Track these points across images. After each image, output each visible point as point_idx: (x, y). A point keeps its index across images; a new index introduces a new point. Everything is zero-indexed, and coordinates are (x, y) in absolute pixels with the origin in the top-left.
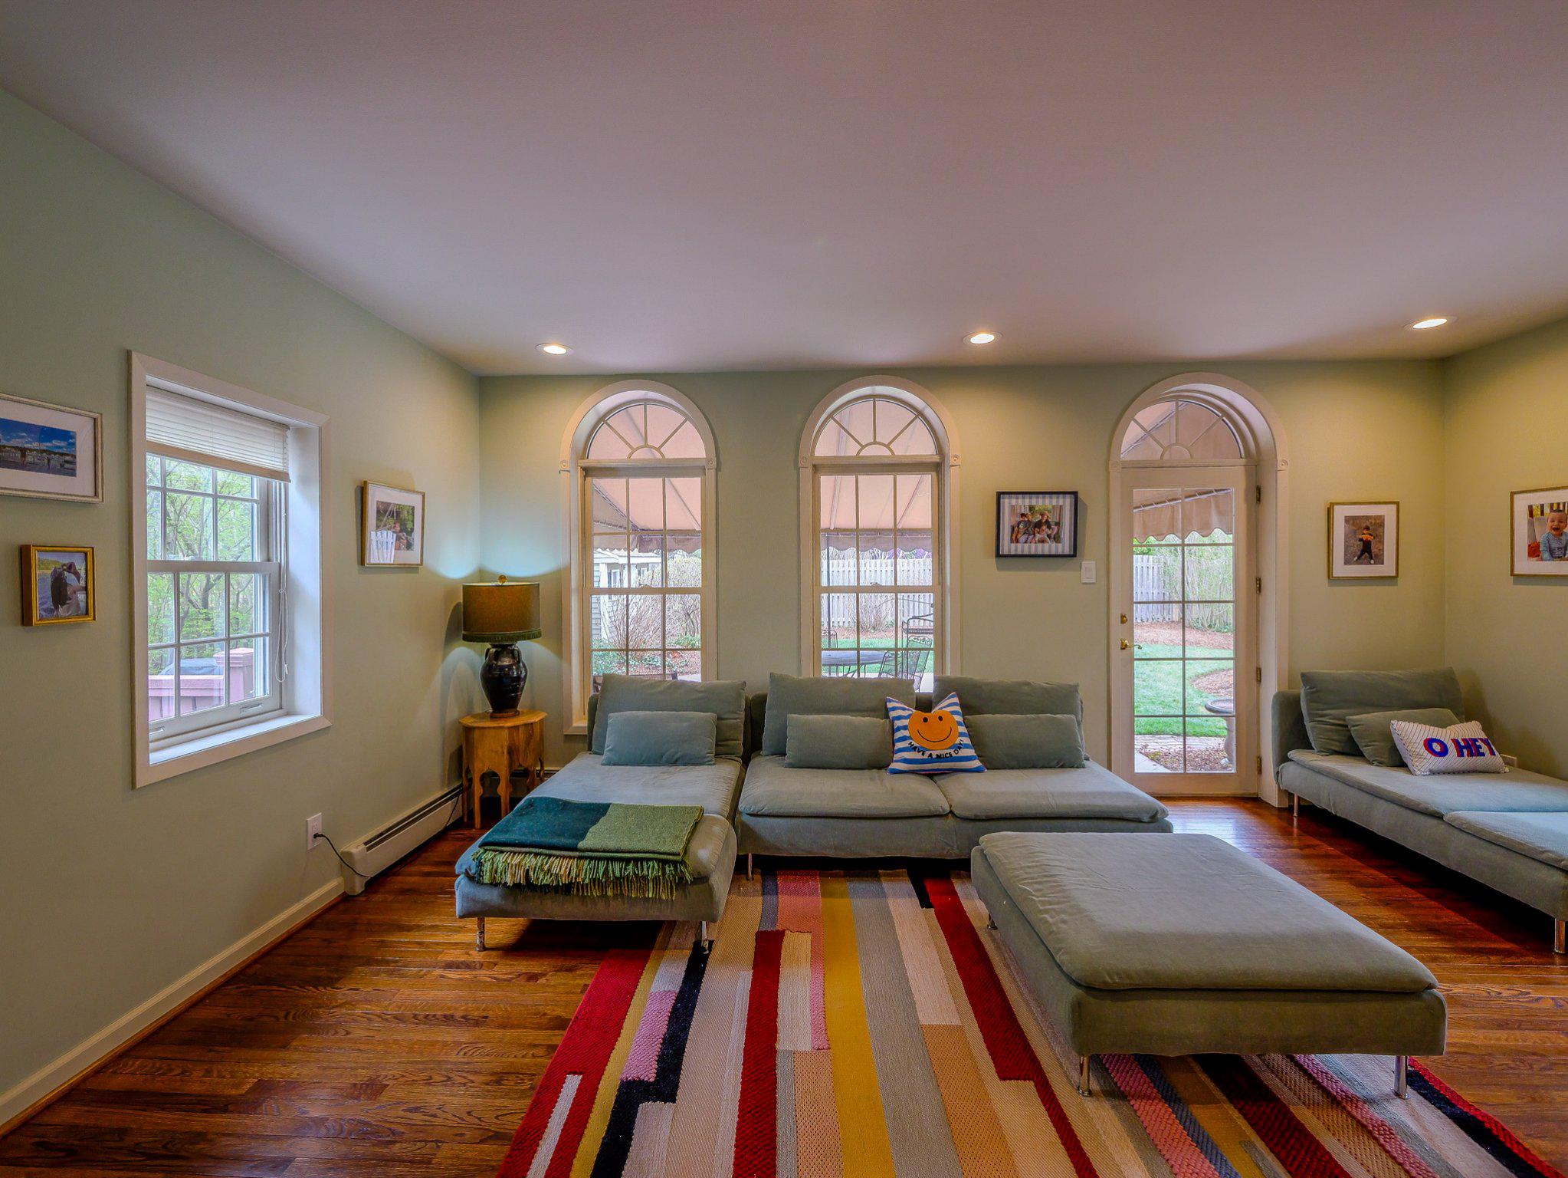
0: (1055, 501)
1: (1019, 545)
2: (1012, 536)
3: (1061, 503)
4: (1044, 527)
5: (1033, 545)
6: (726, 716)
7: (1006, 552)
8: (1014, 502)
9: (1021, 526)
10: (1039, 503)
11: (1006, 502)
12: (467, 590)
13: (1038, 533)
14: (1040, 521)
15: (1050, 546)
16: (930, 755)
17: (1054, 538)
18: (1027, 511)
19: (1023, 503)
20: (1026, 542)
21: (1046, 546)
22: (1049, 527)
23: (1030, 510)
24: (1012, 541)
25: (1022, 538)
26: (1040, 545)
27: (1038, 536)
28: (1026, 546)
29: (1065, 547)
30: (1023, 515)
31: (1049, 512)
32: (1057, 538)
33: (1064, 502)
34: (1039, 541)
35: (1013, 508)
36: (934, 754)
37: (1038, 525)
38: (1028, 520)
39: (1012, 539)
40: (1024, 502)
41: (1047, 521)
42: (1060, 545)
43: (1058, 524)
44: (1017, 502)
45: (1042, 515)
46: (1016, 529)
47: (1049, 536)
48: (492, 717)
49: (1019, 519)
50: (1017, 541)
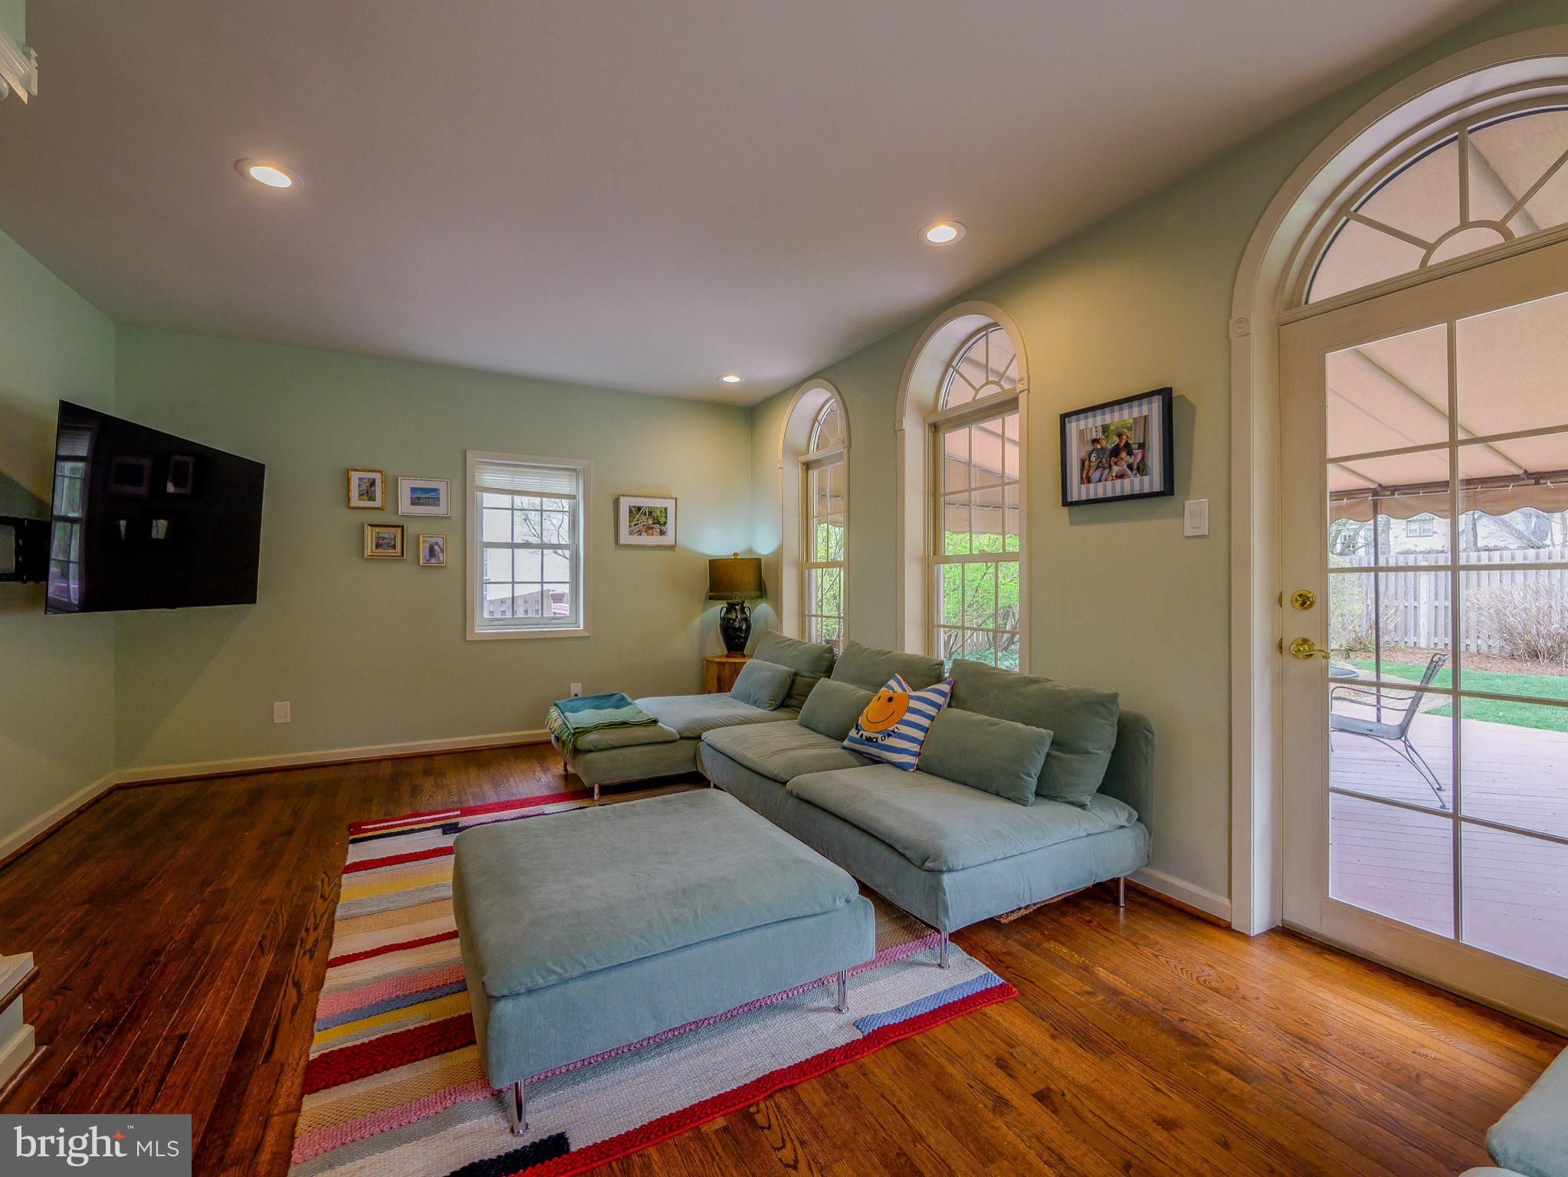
0: (1136, 411)
1: (1091, 486)
2: (1082, 474)
3: (1145, 412)
4: (1123, 454)
5: (1109, 484)
6: (803, 674)
7: (1075, 498)
8: (1082, 424)
9: (1093, 459)
10: (1115, 418)
11: (1073, 427)
12: (711, 562)
13: (1116, 464)
14: (1118, 445)
15: (1132, 483)
16: (862, 735)
17: (1138, 469)
18: (1100, 435)
19: (1091, 424)
20: (1100, 481)
21: (1127, 481)
22: (1130, 453)
23: (1104, 432)
24: (1082, 482)
25: (1095, 476)
26: (1118, 482)
27: (1115, 469)
28: (1100, 485)
29: (1153, 481)
30: (1095, 441)
31: (1129, 429)
32: (1141, 469)
33: (1150, 410)
34: (1117, 477)
35: (1082, 433)
36: (866, 734)
37: (1115, 452)
38: (1102, 448)
39: (1082, 478)
40: (1095, 422)
41: (1127, 445)
42: (1146, 478)
43: (1142, 446)
44: (1086, 424)
45: (1120, 436)
46: (1087, 463)
47: (1130, 466)
48: (727, 657)
49: (1090, 448)
50: (1089, 482)
